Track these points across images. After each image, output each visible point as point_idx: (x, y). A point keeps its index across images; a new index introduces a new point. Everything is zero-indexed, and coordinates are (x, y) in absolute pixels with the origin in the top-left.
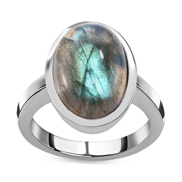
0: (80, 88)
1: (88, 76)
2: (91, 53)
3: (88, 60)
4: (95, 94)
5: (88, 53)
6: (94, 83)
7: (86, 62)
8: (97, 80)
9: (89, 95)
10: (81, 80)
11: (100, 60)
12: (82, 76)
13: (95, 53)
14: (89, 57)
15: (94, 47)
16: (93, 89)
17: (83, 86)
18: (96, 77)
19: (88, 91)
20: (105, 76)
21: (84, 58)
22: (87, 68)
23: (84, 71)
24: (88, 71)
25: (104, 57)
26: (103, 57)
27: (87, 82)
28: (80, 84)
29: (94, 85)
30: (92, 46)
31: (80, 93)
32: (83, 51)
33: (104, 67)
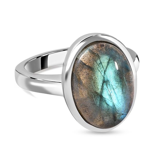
0: (99, 99)
1: (105, 86)
2: (108, 64)
3: (105, 71)
4: (111, 104)
5: (105, 64)
6: (110, 94)
7: (104, 73)
8: (112, 90)
9: (105, 105)
10: (99, 91)
11: (115, 72)
12: (100, 87)
13: (111, 65)
14: (106, 69)
15: (110, 58)
16: (109, 99)
17: (101, 97)
18: (112, 88)
19: (105, 101)
20: (119, 87)
21: (101, 70)
22: (104, 79)
23: (101, 82)
24: (105, 82)
25: (119, 69)
26: (117, 69)
27: (104, 92)
28: (98, 95)
29: (110, 95)
30: (109, 58)
31: (98, 103)
32: (101, 63)
33: (118, 78)
